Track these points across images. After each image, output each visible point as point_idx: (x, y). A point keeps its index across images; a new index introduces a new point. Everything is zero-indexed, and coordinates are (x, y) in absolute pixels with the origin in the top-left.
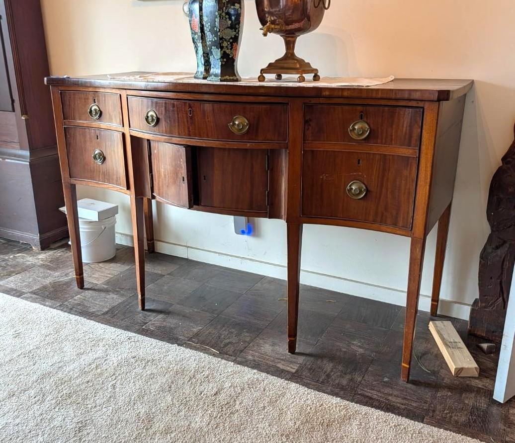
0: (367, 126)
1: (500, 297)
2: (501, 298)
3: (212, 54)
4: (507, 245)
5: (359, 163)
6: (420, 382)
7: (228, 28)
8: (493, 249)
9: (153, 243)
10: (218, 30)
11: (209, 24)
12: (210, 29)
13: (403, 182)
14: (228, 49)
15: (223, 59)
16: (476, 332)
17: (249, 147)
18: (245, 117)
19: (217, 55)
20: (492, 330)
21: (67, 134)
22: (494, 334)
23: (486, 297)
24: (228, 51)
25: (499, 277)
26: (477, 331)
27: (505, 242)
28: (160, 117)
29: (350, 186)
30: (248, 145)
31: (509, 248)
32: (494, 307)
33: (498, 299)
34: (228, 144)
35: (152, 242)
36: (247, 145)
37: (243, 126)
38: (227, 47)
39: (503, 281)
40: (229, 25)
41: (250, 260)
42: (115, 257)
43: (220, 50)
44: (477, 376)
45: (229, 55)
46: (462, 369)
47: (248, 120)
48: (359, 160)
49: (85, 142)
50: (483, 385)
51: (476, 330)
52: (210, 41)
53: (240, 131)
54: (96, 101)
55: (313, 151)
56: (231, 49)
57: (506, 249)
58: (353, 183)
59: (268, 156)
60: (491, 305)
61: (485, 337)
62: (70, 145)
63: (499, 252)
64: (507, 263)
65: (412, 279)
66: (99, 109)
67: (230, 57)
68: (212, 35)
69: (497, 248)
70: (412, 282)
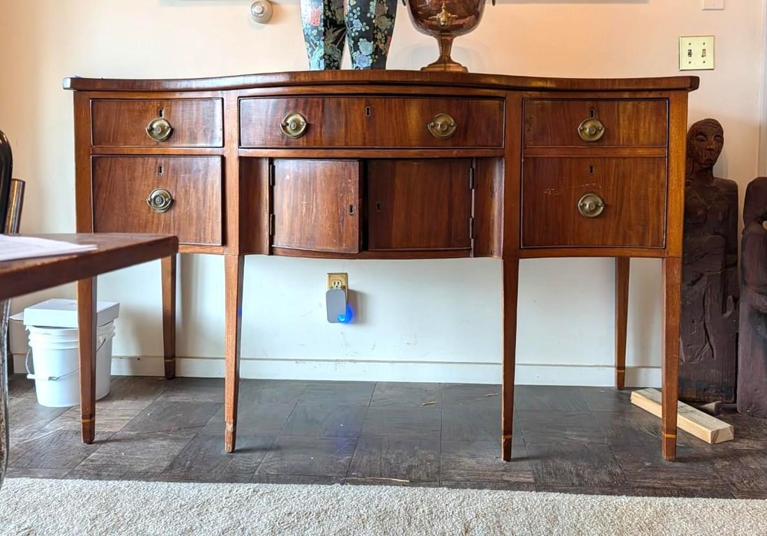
0: (601, 125)
1: (706, 343)
2: (708, 344)
3: (359, 49)
4: (705, 278)
5: (591, 172)
6: (685, 458)
7: (384, 15)
8: (688, 285)
9: (174, 362)
10: (373, 16)
11: (358, 9)
12: (358, 16)
13: (650, 189)
14: (381, 43)
15: (375, 55)
16: (684, 396)
17: (456, 154)
18: (450, 115)
19: (366, 49)
20: (703, 388)
21: (97, 167)
22: (706, 392)
23: (690, 347)
24: (381, 46)
25: (702, 318)
26: (686, 394)
27: (702, 275)
28: (312, 122)
29: (582, 201)
30: (455, 152)
31: (708, 281)
32: (701, 357)
33: (704, 346)
34: (426, 152)
35: (173, 360)
36: (453, 152)
37: (449, 126)
38: (380, 40)
39: (706, 322)
40: (386, 12)
41: (350, 361)
42: (109, 394)
43: (372, 42)
44: (732, 438)
45: (381, 51)
46: (718, 431)
47: (454, 120)
48: (592, 168)
49: (133, 179)
50: (747, 447)
51: (684, 393)
52: (357, 31)
53: (443, 134)
54: (163, 113)
55: (535, 159)
56: (384, 44)
57: (705, 283)
58: (585, 198)
59: (473, 170)
60: (698, 355)
61: (696, 399)
62: (99, 187)
63: (696, 287)
64: (709, 300)
65: (671, 311)
66: (169, 124)
67: (383, 53)
68: (362, 23)
69: (694, 283)
70: (671, 316)
